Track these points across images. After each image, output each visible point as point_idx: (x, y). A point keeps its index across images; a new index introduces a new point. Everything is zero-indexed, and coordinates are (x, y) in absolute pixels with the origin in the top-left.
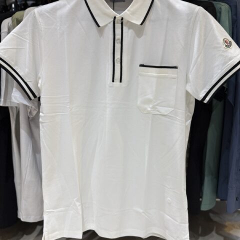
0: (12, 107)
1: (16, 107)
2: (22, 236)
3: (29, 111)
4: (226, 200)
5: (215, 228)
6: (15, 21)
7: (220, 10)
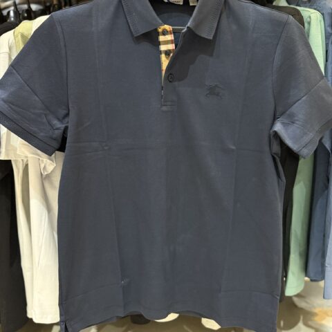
0: (16, 161)
1: (23, 160)
3: (42, 166)
5: (302, 318)
6: (20, 36)
7: (309, 19)
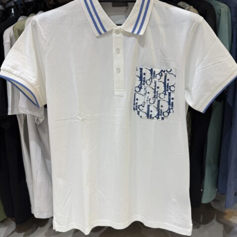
0: (19, 115)
1: (24, 114)
2: (37, 228)
3: (36, 118)
4: (225, 194)
5: (215, 216)
6: (17, 31)
7: (219, 12)
